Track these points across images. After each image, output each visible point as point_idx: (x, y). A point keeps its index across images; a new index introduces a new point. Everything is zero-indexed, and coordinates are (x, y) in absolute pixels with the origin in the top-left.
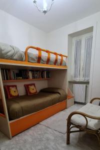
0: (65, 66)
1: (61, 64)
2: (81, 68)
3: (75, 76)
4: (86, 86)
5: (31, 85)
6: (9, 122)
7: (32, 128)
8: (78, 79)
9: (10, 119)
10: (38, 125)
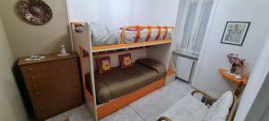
0: (170, 38)
1: (164, 38)
2: (191, 38)
3: (182, 47)
4: (194, 63)
5: (126, 55)
6: (96, 107)
7: (120, 111)
8: (184, 51)
9: (98, 103)
10: (127, 108)
